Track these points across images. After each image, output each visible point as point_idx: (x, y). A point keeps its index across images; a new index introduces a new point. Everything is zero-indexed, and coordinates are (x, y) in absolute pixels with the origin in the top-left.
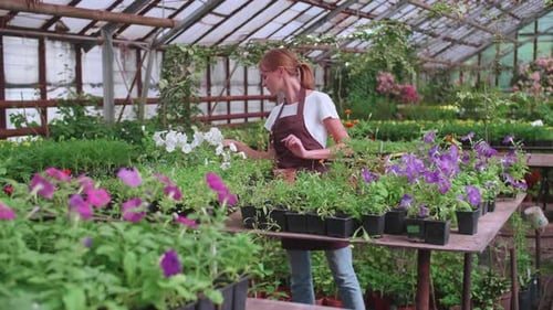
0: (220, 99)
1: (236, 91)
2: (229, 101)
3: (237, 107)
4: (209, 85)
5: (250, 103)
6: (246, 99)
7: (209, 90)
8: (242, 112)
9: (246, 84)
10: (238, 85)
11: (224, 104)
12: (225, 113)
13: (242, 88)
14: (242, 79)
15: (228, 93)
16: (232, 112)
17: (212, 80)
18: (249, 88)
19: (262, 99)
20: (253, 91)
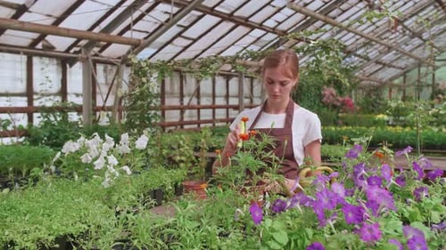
0: (190, 107)
1: (205, 101)
2: (199, 109)
3: (206, 114)
4: (182, 96)
5: (217, 110)
6: (214, 107)
7: (182, 100)
8: (210, 118)
9: (214, 96)
10: (207, 95)
11: (195, 112)
12: (195, 119)
13: (211, 99)
14: (210, 91)
15: (199, 103)
16: (202, 118)
17: (185, 92)
18: (216, 99)
19: (227, 107)
20: (220, 101)
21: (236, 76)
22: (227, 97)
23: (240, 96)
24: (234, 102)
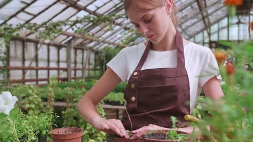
0: (31, 68)
1: (42, 64)
2: (37, 70)
3: (43, 74)
4: (24, 60)
5: (51, 71)
6: (48, 69)
7: (23, 63)
8: (46, 77)
9: (48, 61)
10: (44, 60)
11: (34, 72)
12: (34, 77)
13: (46, 63)
14: (46, 57)
15: (37, 65)
16: (39, 77)
17: (26, 57)
18: (50, 63)
19: (58, 69)
20: (53, 65)
21: (65, 47)
22: (58, 62)
23: (68, 61)
24: (63, 65)
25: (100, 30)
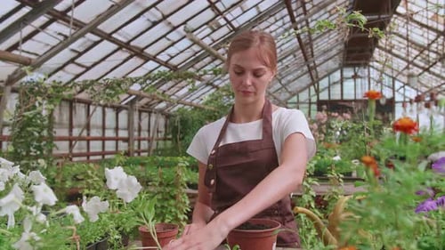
0: (80, 138)
1: (95, 133)
2: (88, 141)
3: (96, 146)
4: (71, 127)
5: (107, 142)
6: (103, 139)
7: (71, 131)
8: (100, 150)
9: (104, 128)
10: (97, 128)
11: (84, 143)
12: (85, 151)
13: (101, 131)
14: (100, 123)
15: (88, 135)
16: (91, 150)
17: (74, 123)
18: (106, 131)
19: (117, 139)
20: (110, 133)
21: (126, 109)
22: (117, 129)
23: (129, 127)
24: (123, 134)
25: (172, 87)
